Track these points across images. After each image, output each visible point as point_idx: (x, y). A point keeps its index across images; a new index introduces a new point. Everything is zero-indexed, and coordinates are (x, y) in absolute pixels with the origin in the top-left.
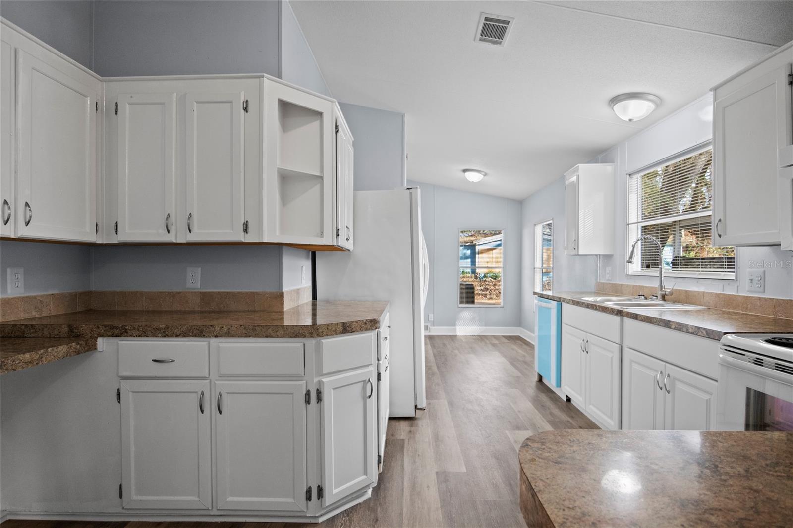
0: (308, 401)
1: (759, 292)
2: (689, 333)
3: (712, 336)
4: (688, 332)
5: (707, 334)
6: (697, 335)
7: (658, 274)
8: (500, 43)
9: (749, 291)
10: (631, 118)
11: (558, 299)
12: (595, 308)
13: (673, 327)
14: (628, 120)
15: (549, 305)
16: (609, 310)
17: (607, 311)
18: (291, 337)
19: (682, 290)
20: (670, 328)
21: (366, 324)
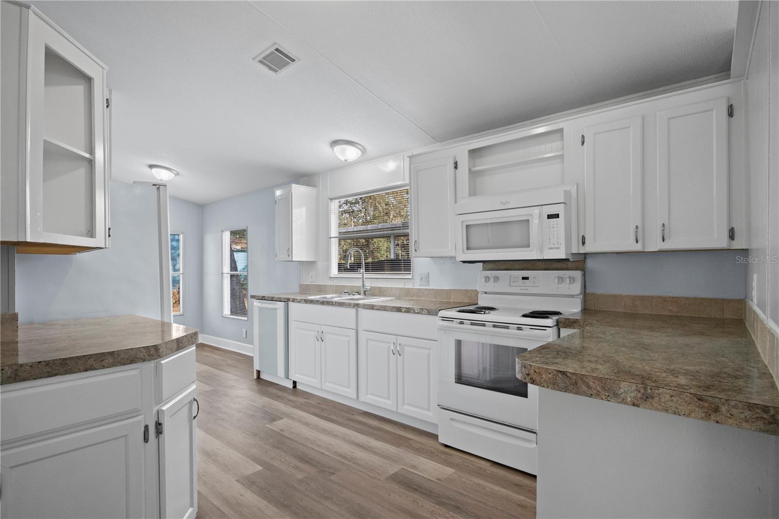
0: (146, 439)
1: (426, 285)
2: (417, 313)
3: (431, 313)
4: (414, 313)
5: (428, 312)
6: (421, 314)
7: (361, 277)
8: (276, 71)
9: (420, 285)
10: (346, 159)
11: (286, 300)
12: (331, 303)
13: (403, 311)
14: (344, 160)
15: (276, 306)
16: (346, 304)
17: (344, 305)
18: (124, 364)
19: (376, 287)
20: (401, 311)
21: (192, 337)
